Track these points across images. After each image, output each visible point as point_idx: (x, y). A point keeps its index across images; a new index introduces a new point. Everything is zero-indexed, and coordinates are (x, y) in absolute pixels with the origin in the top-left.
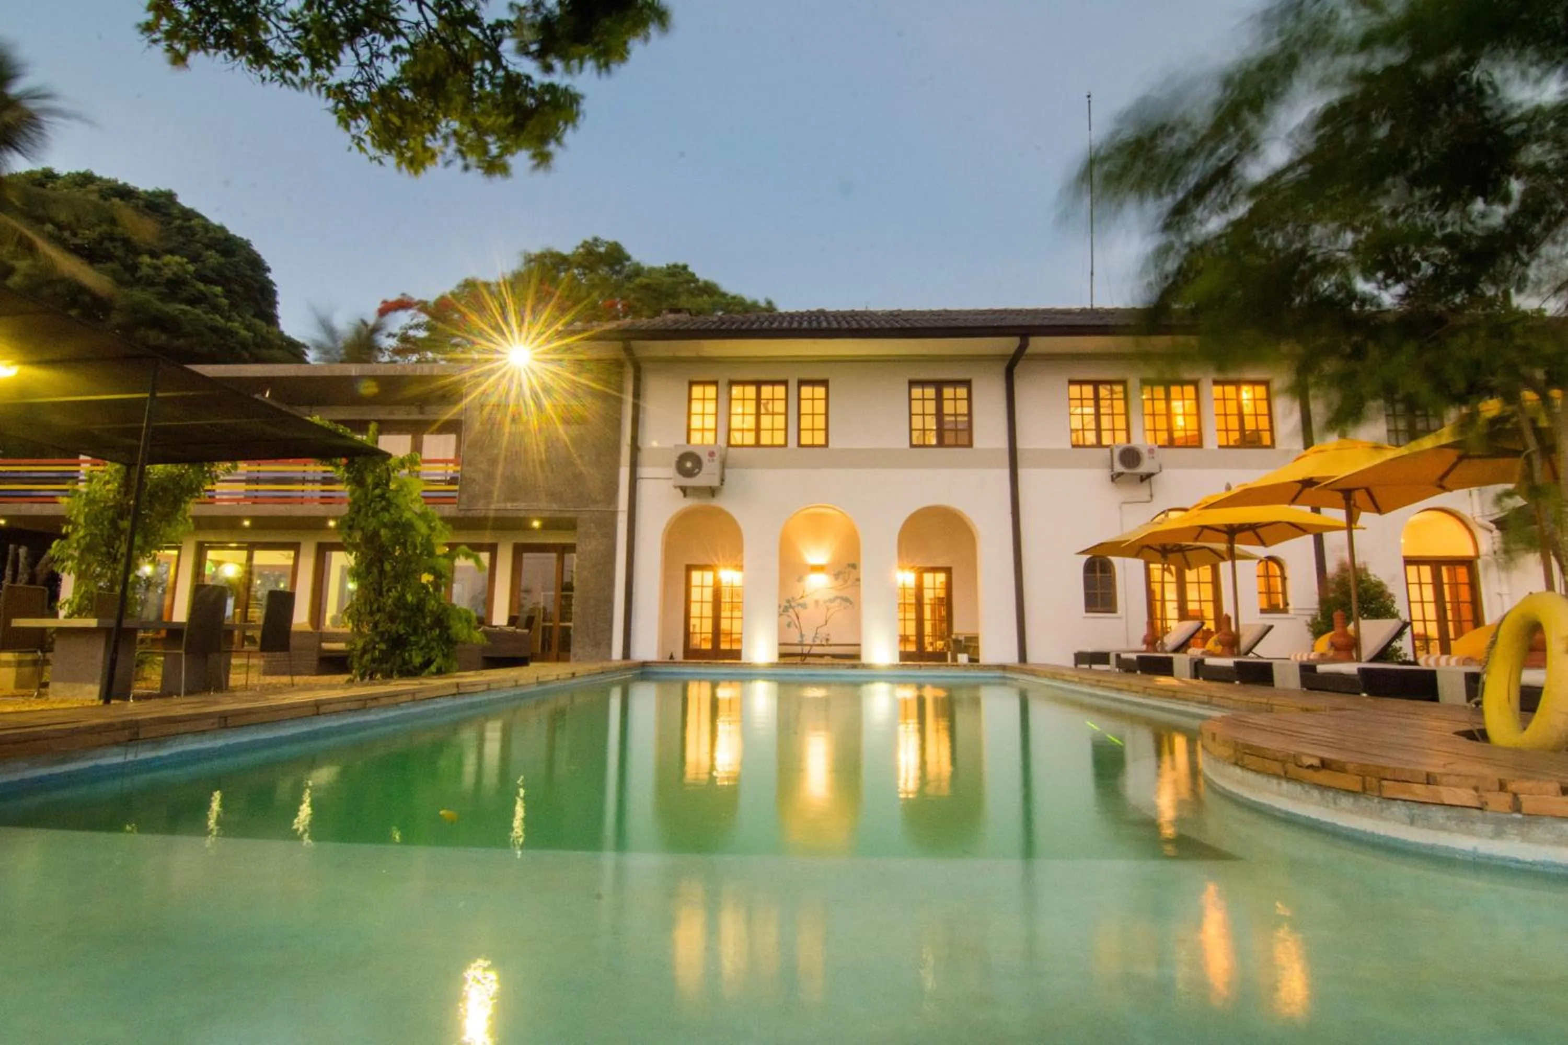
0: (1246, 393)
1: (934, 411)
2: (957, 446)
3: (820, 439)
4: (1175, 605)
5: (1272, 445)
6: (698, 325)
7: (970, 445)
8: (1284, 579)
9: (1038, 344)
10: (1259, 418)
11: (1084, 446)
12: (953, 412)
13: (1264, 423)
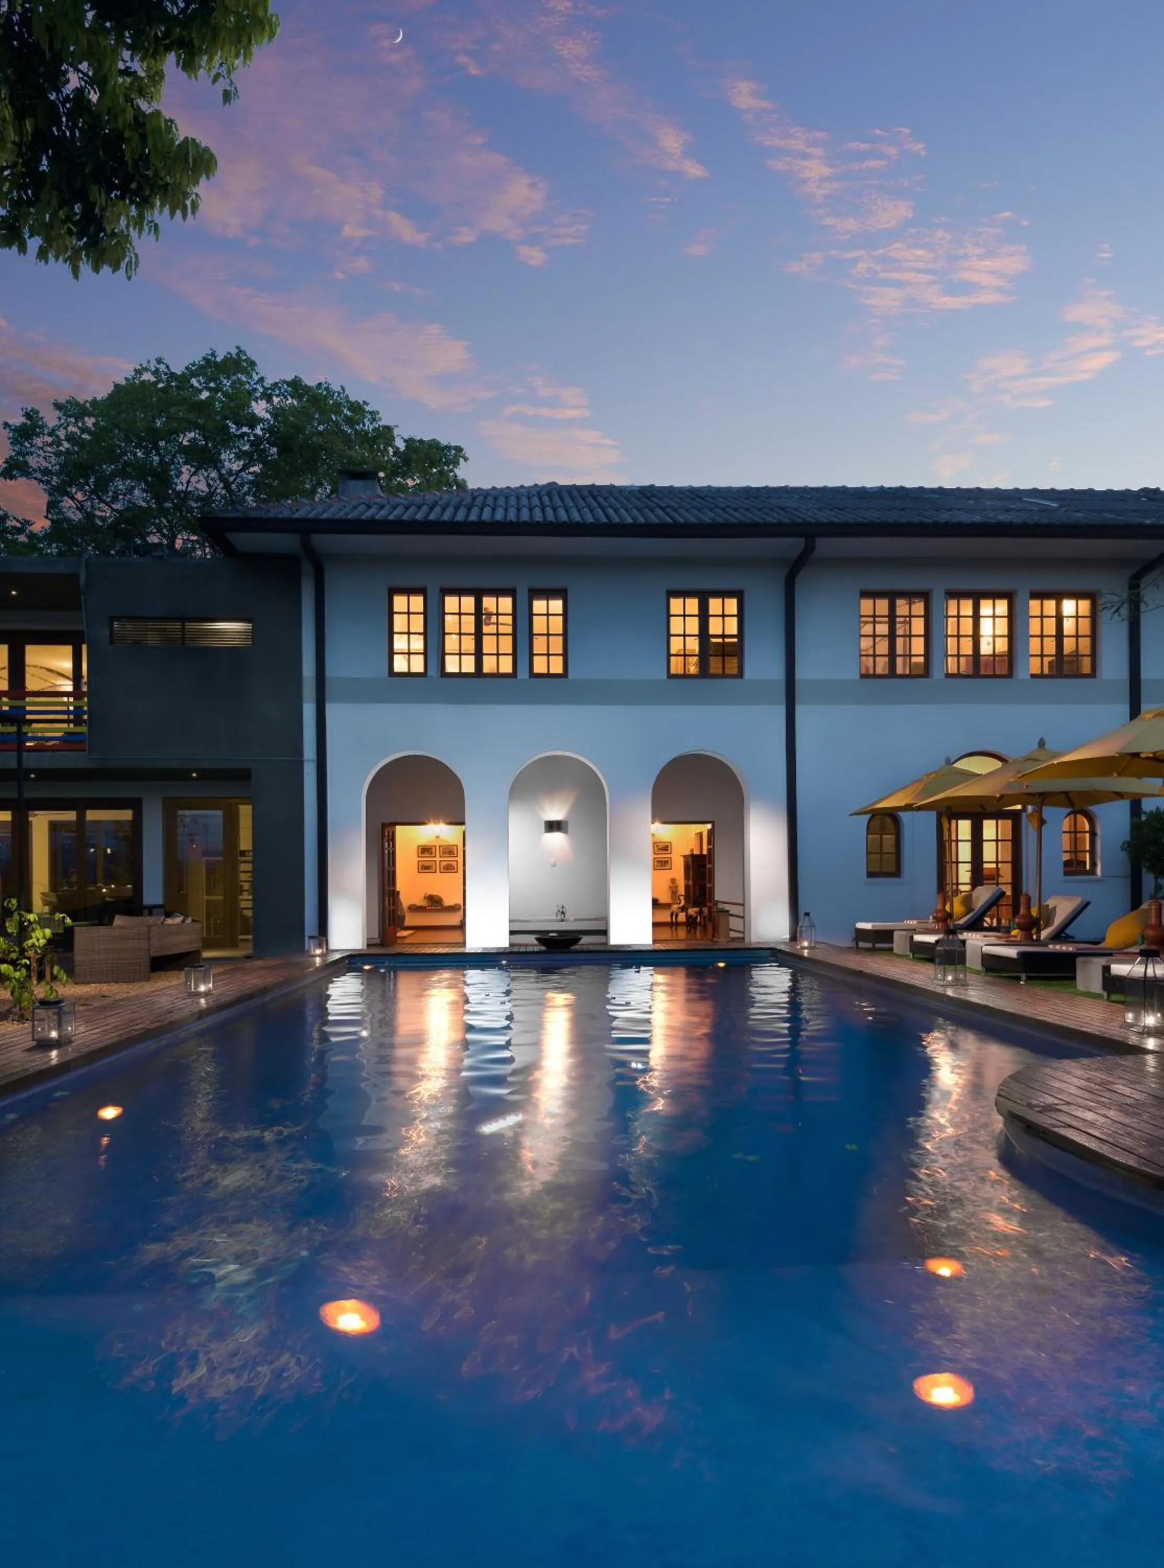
0: (1069, 606)
1: (696, 632)
2: (724, 676)
3: (557, 666)
4: (968, 867)
5: (1093, 674)
6: (398, 512)
7: (740, 674)
8: (1093, 834)
9: (825, 546)
10: (1080, 639)
11: (875, 676)
12: (720, 633)
13: (1085, 645)
